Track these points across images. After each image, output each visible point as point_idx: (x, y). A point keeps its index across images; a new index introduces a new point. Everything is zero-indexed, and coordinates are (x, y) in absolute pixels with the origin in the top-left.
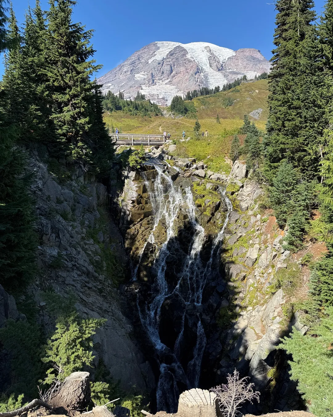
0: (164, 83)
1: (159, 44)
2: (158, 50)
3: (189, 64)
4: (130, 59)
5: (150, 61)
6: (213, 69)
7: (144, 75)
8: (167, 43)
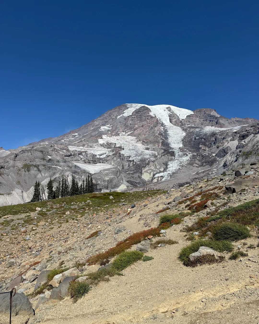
0: (127, 134)
1: (129, 105)
2: (127, 110)
3: (151, 119)
4: (103, 116)
5: (118, 117)
6: (173, 124)
7: (109, 127)
8: (135, 105)
